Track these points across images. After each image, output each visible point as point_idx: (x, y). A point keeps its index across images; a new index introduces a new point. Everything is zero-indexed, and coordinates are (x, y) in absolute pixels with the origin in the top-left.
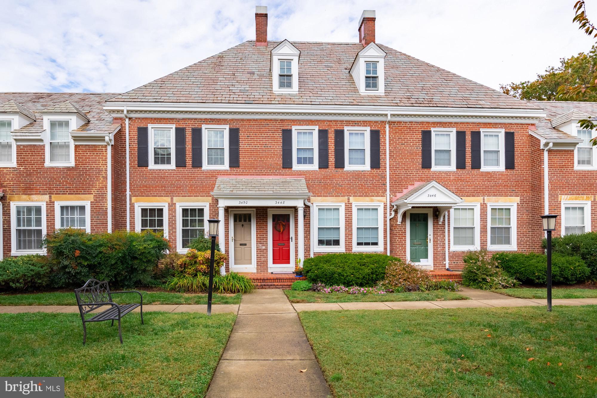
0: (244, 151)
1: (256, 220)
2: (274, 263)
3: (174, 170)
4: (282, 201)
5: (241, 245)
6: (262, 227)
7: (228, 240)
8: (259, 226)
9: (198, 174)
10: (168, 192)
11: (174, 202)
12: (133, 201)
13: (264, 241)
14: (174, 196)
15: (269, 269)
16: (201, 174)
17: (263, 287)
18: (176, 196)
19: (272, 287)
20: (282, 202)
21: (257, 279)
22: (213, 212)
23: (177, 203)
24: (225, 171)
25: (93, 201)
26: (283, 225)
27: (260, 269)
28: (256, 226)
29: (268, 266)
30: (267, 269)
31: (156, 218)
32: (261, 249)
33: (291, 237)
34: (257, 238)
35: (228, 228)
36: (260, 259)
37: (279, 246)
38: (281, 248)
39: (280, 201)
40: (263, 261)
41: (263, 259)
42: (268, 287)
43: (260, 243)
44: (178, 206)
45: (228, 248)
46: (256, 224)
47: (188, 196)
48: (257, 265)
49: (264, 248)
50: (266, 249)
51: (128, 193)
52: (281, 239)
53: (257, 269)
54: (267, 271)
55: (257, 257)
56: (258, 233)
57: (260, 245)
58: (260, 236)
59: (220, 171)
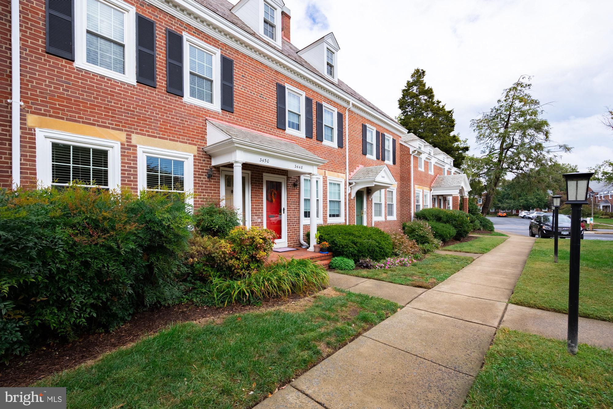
0: (239, 93)
3: (134, 87)
4: (301, 165)
6: (257, 196)
8: (254, 193)
9: (177, 107)
10: (121, 122)
11: (134, 143)
12: (29, 123)
13: (259, 213)
14: (133, 132)
16: (181, 108)
18: (137, 133)
20: (301, 167)
22: (199, 169)
23: (138, 146)
26: (275, 194)
28: (251, 193)
31: (91, 167)
32: (257, 223)
35: (220, 193)
37: (270, 219)
43: (256, 215)
44: (140, 150)
46: (251, 190)
47: (159, 138)
49: (260, 220)
50: (262, 223)
51: (16, 102)
56: (254, 203)
57: (256, 217)
58: (255, 206)
59: (209, 111)
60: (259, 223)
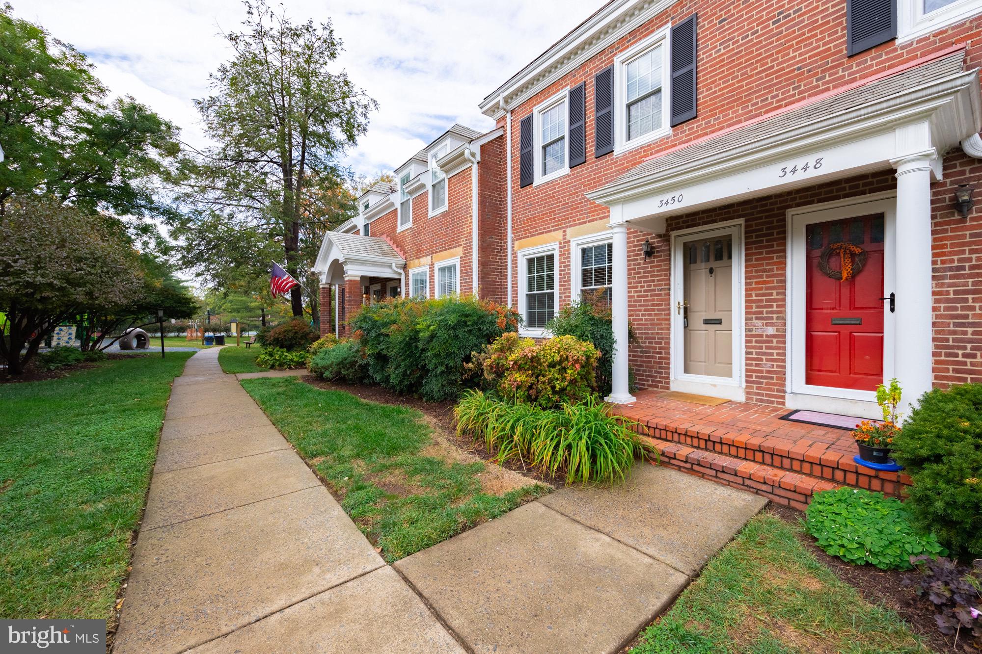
0: (711, 67)
1: (746, 250)
2: (809, 381)
3: (568, 175)
4: (811, 159)
5: (707, 322)
6: (764, 271)
7: (669, 309)
8: (753, 266)
9: (607, 170)
10: (559, 221)
11: (568, 238)
12: (515, 249)
13: (772, 312)
14: (567, 227)
15: (788, 396)
16: (612, 168)
17: (696, 468)
18: (571, 226)
19: (726, 477)
20: (812, 164)
21: (686, 435)
22: (634, 246)
23: (572, 240)
24: (663, 140)
25: (462, 255)
26: (853, 255)
27: (758, 394)
28: (746, 267)
29: (788, 389)
30: (783, 397)
31: (545, 273)
32: (761, 336)
33: (887, 295)
34: (746, 301)
35: (669, 280)
36: (757, 365)
37: (837, 328)
38: (845, 331)
39: (800, 162)
40: (768, 372)
41: (766, 366)
42: (713, 473)
43: (757, 319)
44: (573, 245)
45: (669, 329)
46: (746, 261)
47: (589, 221)
48: (747, 382)
49: (771, 331)
50: (781, 337)
51: (510, 236)
52: (845, 301)
53: (747, 393)
54: (783, 404)
55: (747, 359)
56: (752, 290)
57: (759, 323)
58: (757, 295)
59: (650, 145)
60: (767, 336)
